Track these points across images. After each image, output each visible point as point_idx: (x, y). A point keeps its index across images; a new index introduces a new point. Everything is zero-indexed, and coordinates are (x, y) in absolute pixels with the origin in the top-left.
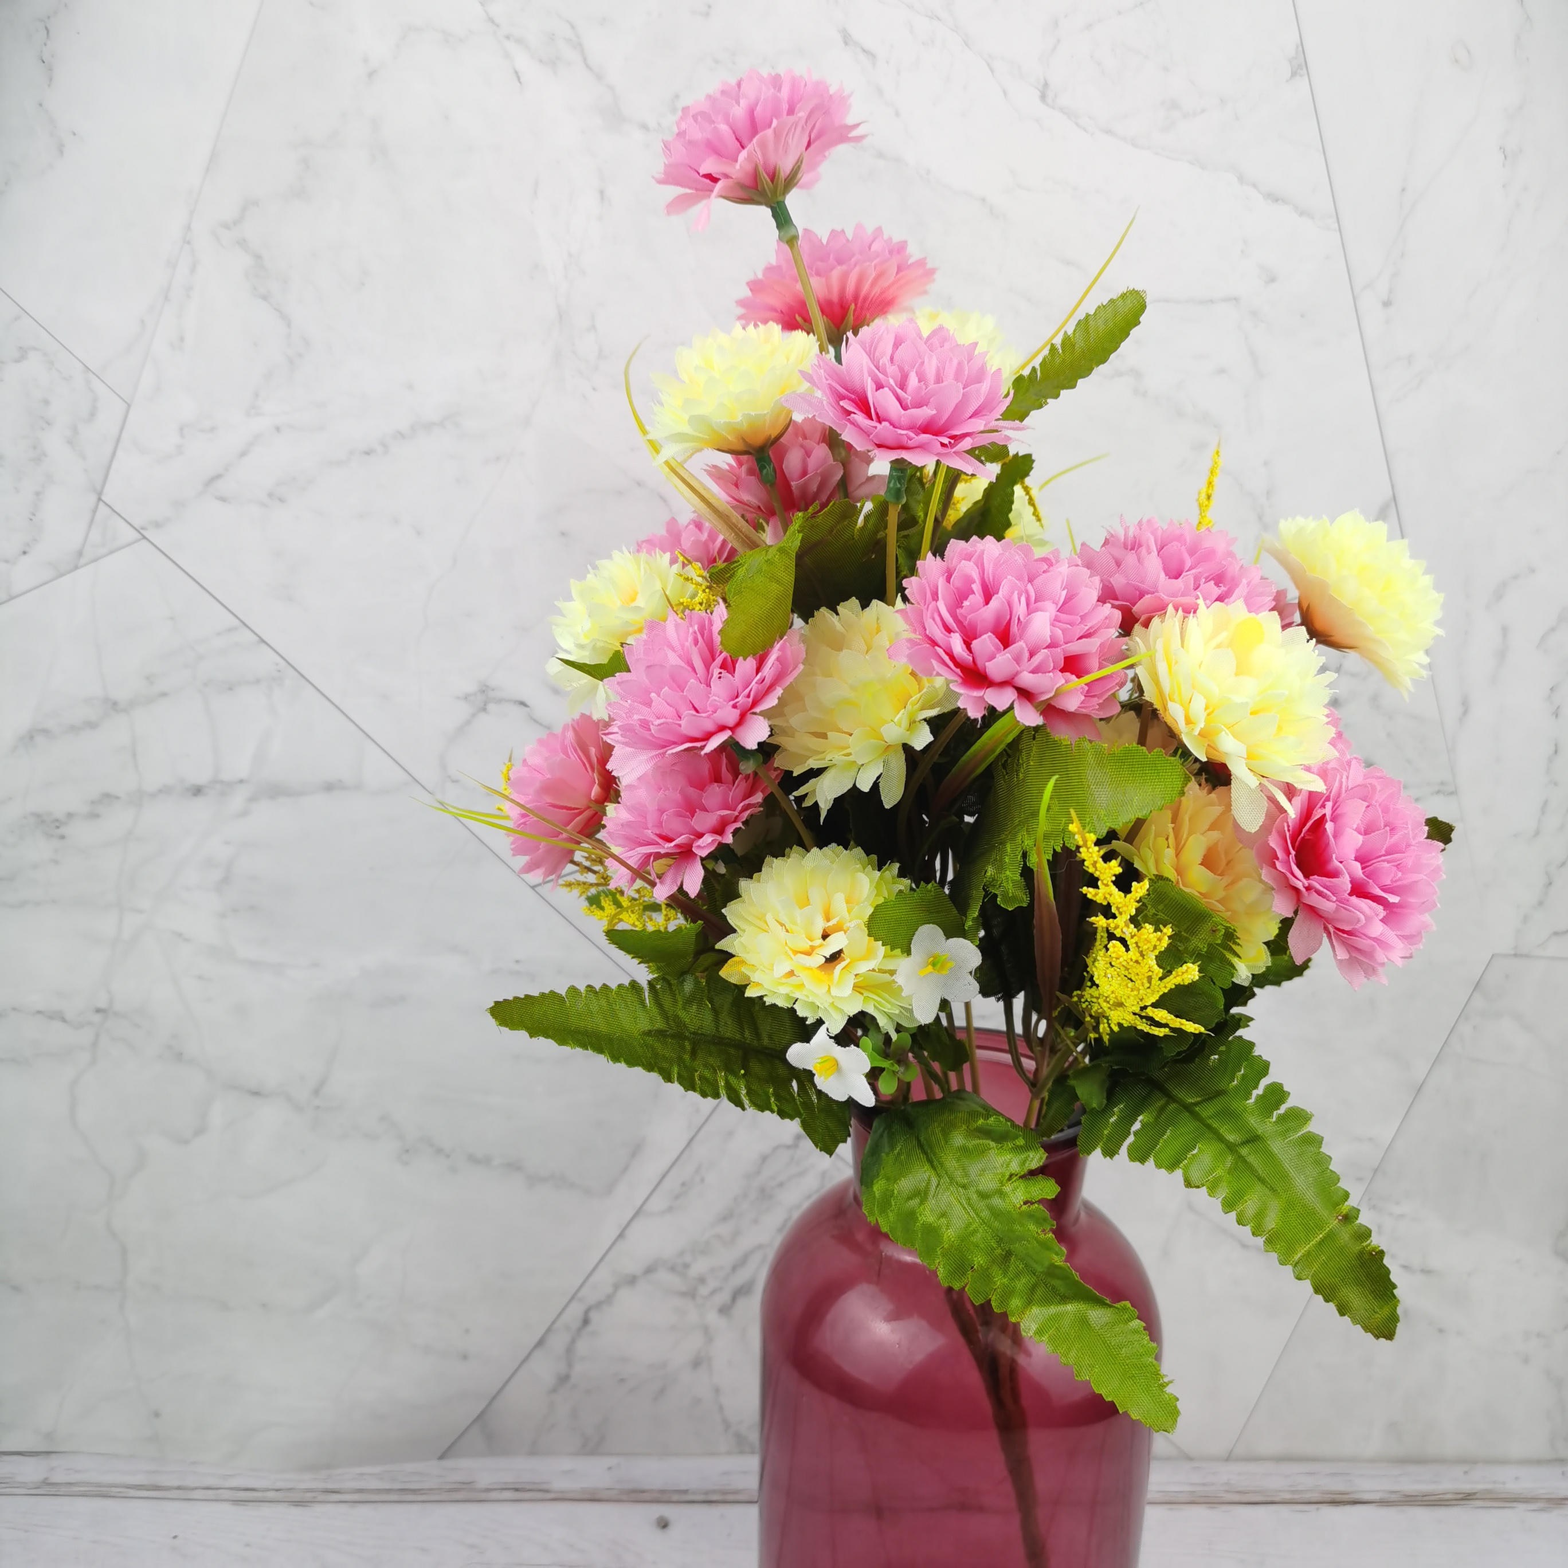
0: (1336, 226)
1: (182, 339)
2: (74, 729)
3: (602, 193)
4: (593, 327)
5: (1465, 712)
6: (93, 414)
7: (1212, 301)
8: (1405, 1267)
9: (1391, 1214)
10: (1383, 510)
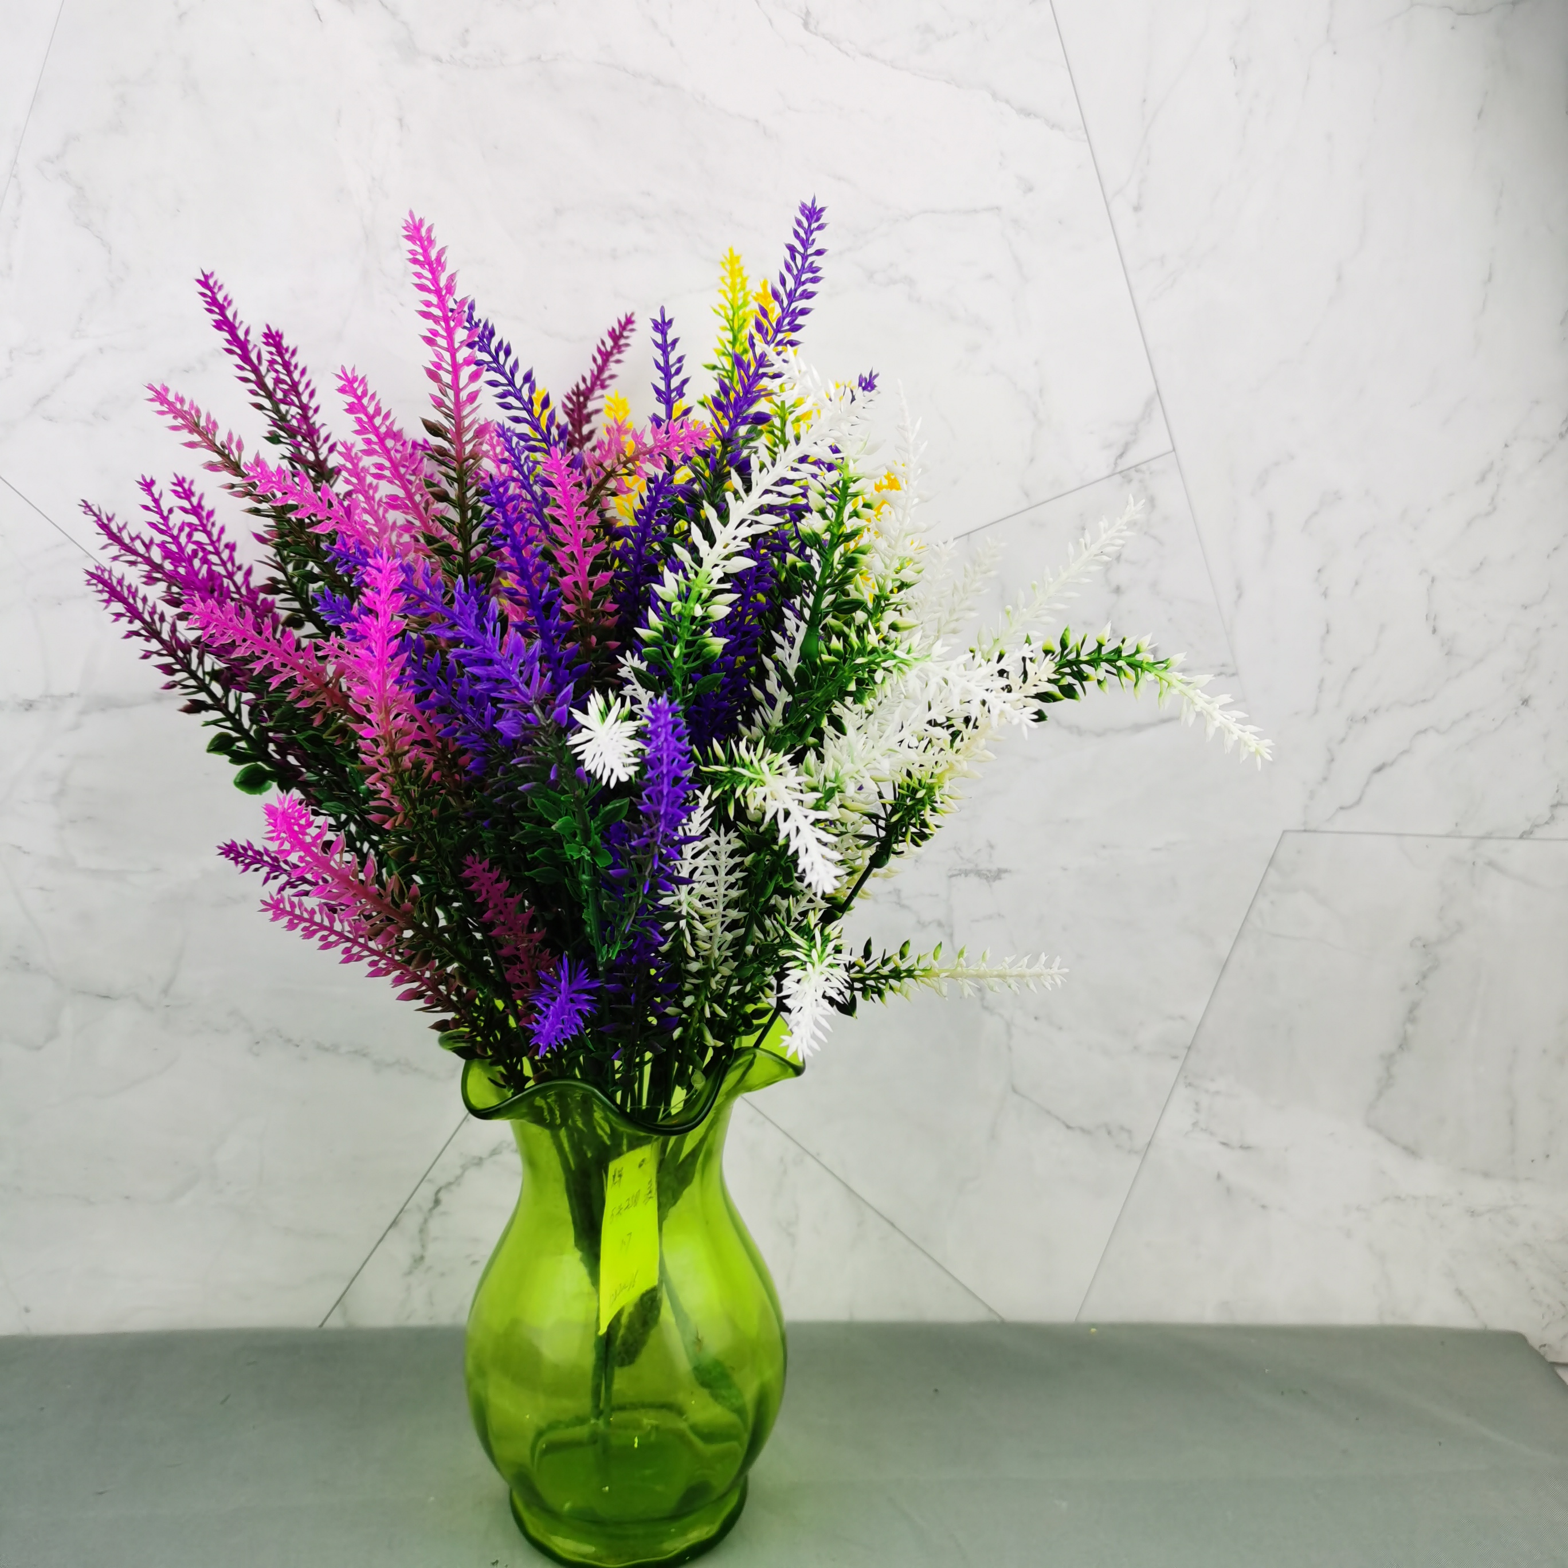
0: (1085, 137)
3: (400, 120)
4: (398, 246)
5: (1240, 596)
7: (975, 211)
8: (1224, 1144)
9: (1207, 1091)
10: (1148, 404)
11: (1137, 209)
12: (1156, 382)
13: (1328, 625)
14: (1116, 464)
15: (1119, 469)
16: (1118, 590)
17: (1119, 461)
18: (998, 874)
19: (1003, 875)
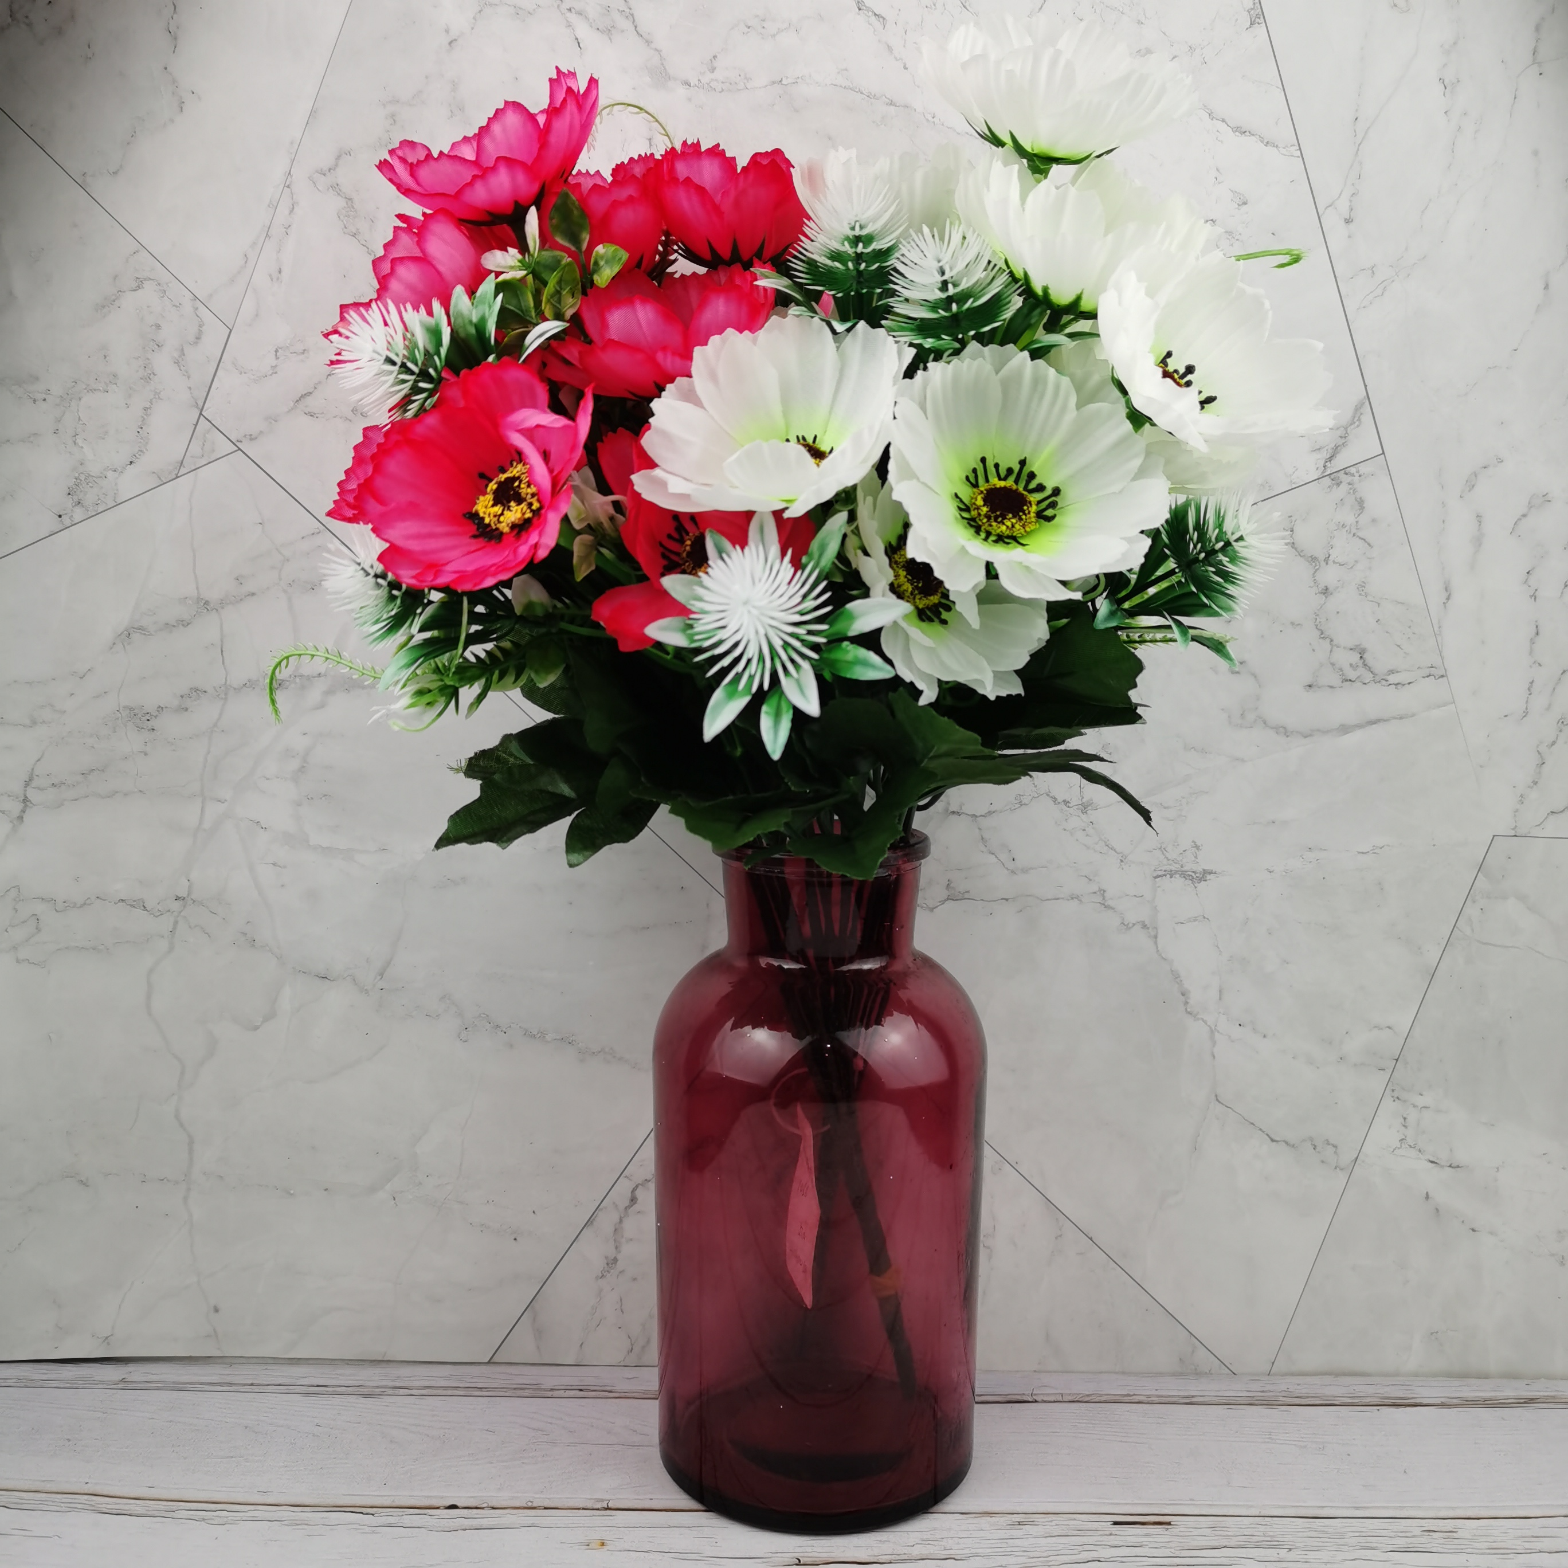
0: (1298, 153)
1: (280, 271)
2: (168, 627)
5: (1448, 599)
6: (198, 338)
8: (1432, 1162)
9: (1415, 1106)
10: (1358, 408)
11: (1347, 221)
12: (1366, 386)
13: (1537, 627)
14: (1325, 467)
15: (1328, 472)
16: (1326, 591)
17: (1328, 464)
18: (1204, 876)
19: (1209, 877)
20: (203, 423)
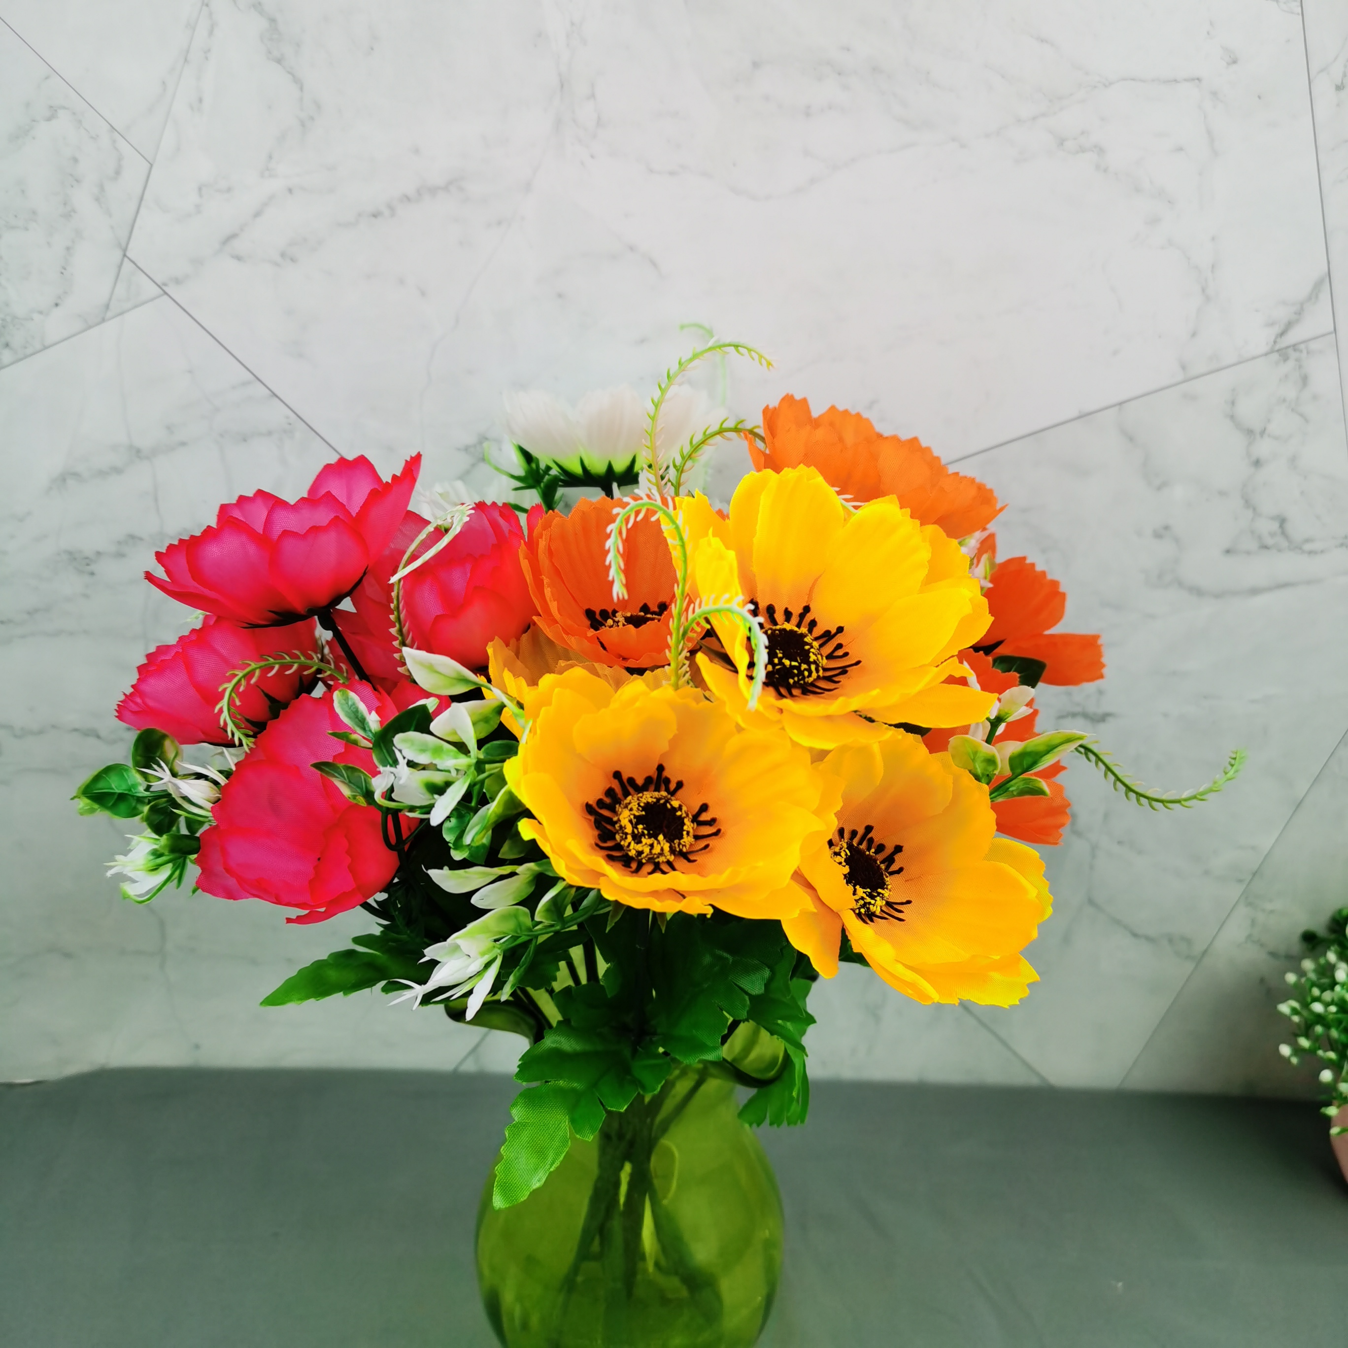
1: (200, 100)
2: (101, 473)
4: (593, 96)
6: (118, 172)
7: (1176, 81)
8: (1271, 954)
9: (1265, 911)
10: (1317, 287)
11: (1339, 88)
12: (1329, 263)
14: (1275, 342)
15: (1277, 347)
16: (1257, 463)
17: (1279, 340)
18: (1103, 718)
19: (1109, 718)
20: (127, 266)
